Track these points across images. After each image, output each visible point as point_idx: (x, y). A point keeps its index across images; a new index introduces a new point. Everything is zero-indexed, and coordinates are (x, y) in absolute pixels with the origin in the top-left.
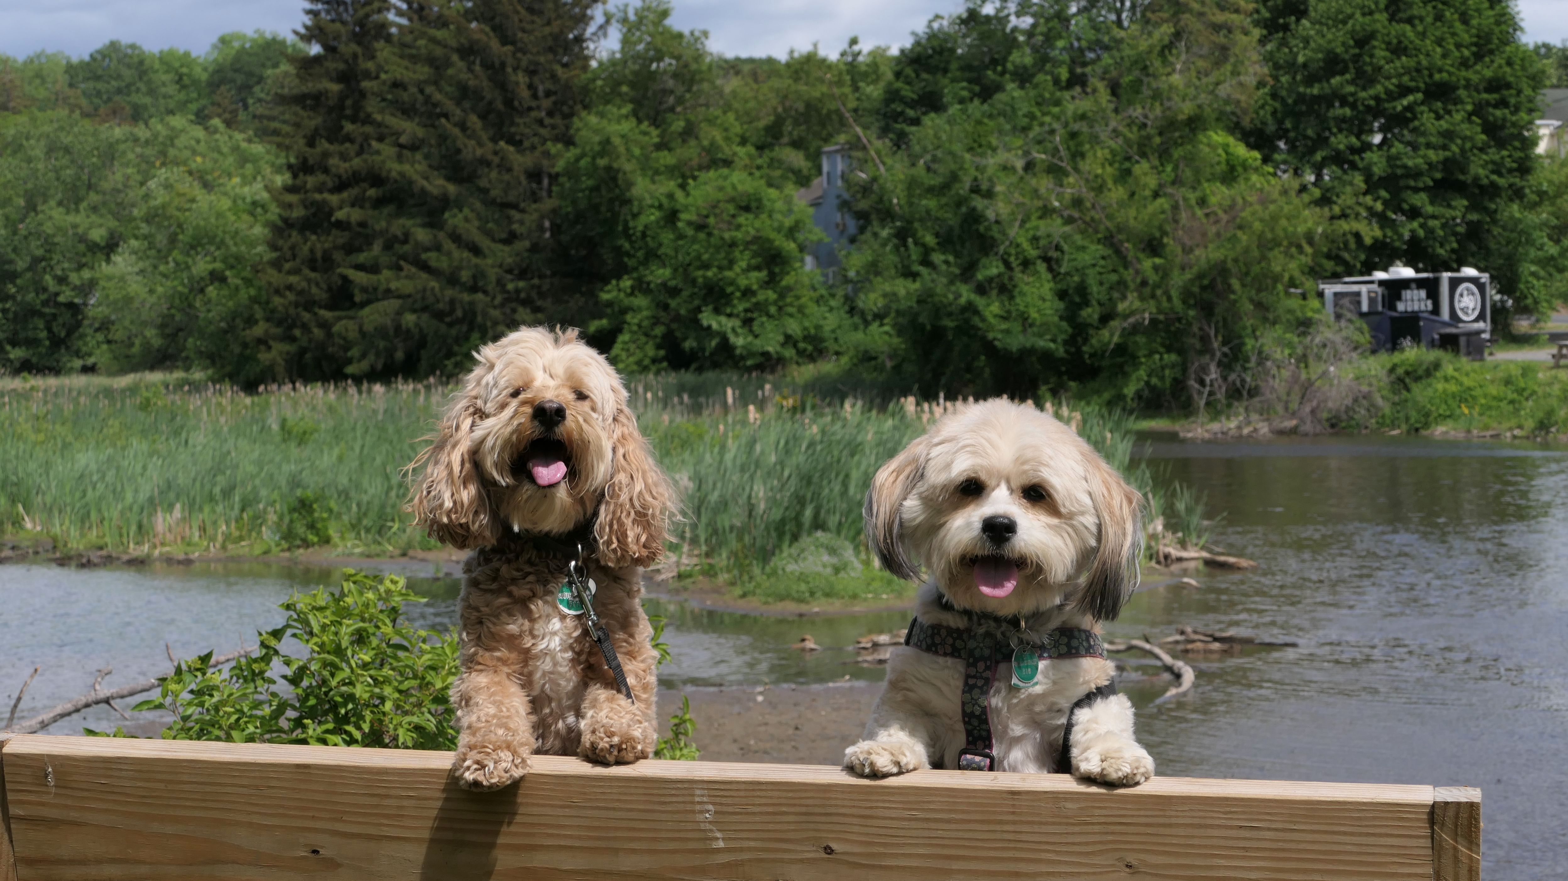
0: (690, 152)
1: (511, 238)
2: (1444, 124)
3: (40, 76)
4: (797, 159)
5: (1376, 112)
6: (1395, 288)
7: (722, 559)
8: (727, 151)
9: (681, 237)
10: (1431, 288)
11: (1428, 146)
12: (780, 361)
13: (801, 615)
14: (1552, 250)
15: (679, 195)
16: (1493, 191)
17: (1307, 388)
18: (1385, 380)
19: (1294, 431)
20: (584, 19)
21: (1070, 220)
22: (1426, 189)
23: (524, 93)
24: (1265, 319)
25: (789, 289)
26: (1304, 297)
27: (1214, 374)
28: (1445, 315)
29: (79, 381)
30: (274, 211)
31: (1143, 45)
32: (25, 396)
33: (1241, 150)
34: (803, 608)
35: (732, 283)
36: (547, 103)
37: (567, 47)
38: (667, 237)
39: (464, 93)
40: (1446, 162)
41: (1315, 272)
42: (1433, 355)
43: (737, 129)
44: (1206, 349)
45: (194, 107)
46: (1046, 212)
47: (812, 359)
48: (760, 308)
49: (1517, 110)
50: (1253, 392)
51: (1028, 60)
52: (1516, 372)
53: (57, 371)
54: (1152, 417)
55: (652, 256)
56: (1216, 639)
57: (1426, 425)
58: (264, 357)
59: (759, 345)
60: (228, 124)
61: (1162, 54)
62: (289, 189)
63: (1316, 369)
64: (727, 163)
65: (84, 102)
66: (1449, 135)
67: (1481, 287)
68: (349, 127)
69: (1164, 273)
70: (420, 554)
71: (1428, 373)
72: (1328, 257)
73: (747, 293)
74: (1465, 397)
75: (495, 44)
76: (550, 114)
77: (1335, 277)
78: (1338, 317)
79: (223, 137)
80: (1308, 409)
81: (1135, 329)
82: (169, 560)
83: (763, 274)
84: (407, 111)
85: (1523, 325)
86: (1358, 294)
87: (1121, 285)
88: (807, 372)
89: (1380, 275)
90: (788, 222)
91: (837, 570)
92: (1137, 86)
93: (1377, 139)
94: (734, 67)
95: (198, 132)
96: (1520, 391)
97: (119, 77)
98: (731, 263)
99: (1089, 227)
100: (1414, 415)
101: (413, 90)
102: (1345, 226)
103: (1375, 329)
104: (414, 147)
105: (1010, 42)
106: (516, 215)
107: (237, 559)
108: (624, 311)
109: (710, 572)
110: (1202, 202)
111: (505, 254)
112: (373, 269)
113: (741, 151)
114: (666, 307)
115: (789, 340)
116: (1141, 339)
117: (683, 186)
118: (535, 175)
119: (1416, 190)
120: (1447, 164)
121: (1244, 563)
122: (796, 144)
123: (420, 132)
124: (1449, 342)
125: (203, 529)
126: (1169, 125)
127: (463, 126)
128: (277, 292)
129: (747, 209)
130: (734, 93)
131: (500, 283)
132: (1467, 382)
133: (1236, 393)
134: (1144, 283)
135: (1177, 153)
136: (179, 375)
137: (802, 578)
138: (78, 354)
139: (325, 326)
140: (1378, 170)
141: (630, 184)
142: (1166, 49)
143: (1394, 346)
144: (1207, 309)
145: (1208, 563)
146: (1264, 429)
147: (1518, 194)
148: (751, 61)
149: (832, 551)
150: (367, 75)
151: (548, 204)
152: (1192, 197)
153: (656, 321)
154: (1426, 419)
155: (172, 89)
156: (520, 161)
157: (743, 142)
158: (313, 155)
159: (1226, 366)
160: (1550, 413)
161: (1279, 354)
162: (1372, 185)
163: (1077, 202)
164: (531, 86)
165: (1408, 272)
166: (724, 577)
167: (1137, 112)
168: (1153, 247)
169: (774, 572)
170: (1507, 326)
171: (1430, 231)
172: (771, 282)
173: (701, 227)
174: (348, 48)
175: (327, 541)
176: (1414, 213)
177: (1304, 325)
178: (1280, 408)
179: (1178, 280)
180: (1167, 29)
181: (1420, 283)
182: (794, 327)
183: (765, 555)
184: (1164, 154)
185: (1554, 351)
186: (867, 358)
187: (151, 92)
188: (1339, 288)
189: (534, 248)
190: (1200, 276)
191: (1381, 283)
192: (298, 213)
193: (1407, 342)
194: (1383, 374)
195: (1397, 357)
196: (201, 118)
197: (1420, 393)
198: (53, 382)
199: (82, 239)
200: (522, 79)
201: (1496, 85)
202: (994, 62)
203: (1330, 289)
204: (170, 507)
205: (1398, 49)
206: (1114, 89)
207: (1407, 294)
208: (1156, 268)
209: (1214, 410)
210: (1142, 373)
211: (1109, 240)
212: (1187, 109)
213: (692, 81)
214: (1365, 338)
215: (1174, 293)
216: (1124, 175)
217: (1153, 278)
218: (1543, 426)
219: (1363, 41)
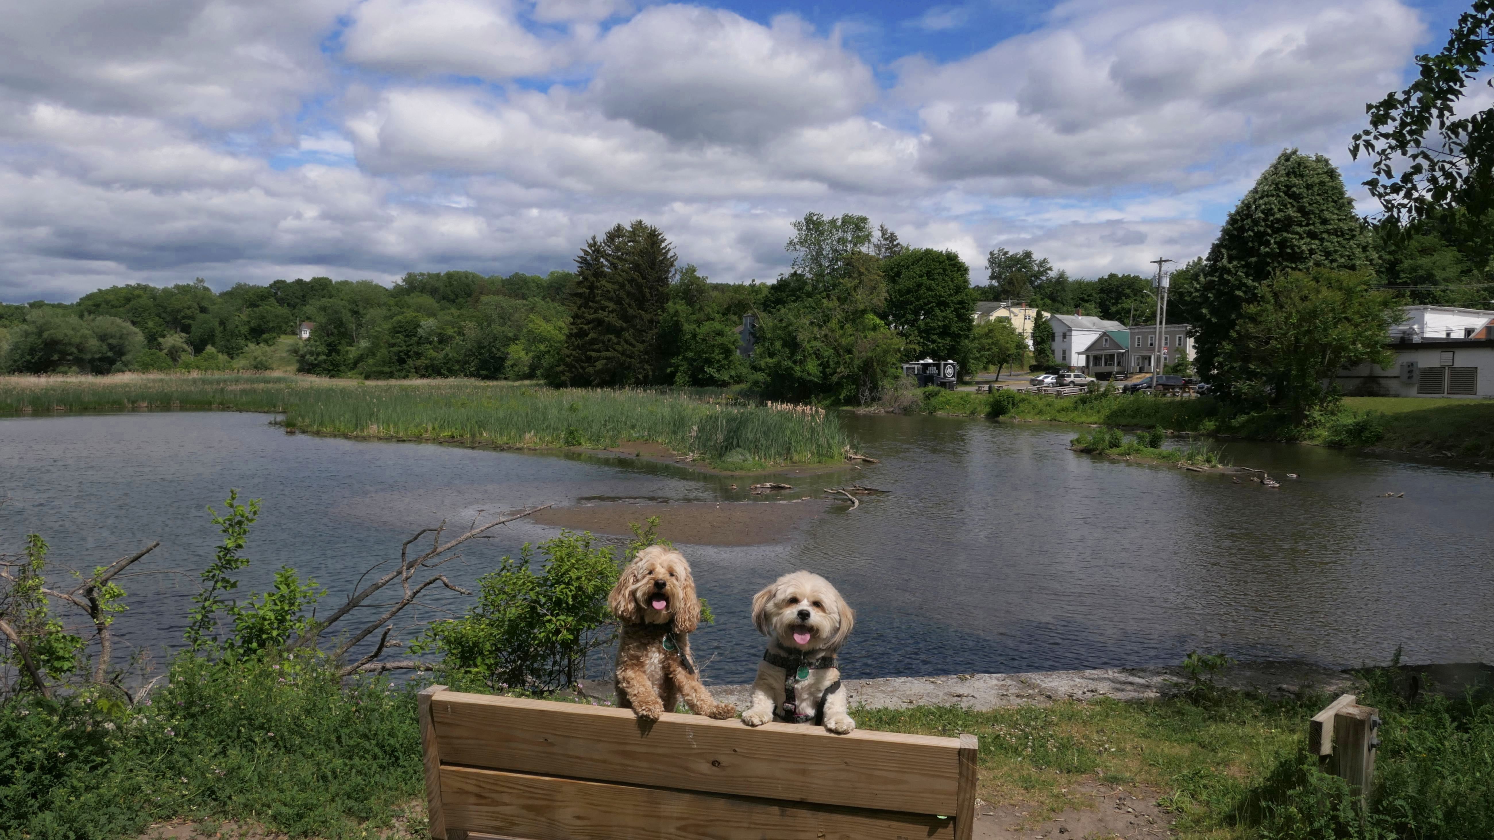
0: (701, 316)
1: (643, 342)
2: (944, 314)
3: (493, 283)
4: (735, 318)
5: (922, 308)
6: (926, 366)
7: (708, 456)
8: (713, 316)
9: (697, 342)
10: (938, 366)
11: (938, 320)
12: (729, 383)
13: (732, 476)
14: (978, 355)
15: (697, 329)
16: (959, 336)
17: (896, 399)
18: (922, 396)
19: (892, 412)
20: (668, 272)
21: (823, 342)
22: (937, 334)
23: (648, 295)
24: (885, 376)
25: (731, 361)
26: (897, 368)
27: (867, 393)
28: (942, 375)
29: (503, 383)
30: (566, 331)
31: (849, 285)
32: (485, 388)
33: (878, 321)
34: (733, 473)
35: (714, 358)
36: (655, 298)
37: (662, 280)
38: (693, 342)
39: (629, 294)
40: (944, 325)
41: (901, 361)
42: (937, 389)
43: (716, 308)
44: (865, 385)
45: (542, 294)
46: (816, 339)
47: (738, 383)
48: (722, 366)
49: (967, 310)
50: (880, 399)
51: (810, 289)
52: (964, 395)
53: (496, 379)
54: (847, 406)
55: (688, 348)
56: (866, 489)
57: (935, 411)
58: (563, 378)
59: (722, 378)
60: (552, 300)
61: (855, 289)
62: (572, 324)
63: (900, 392)
64: (713, 319)
65: (507, 292)
66: (945, 318)
67: (954, 367)
68: (591, 304)
69: (852, 360)
70: (610, 449)
71: (936, 394)
72: (905, 355)
73: (719, 361)
74: (948, 403)
75: (640, 280)
76: (656, 302)
77: (907, 362)
78: (908, 376)
79: (551, 304)
80: (896, 405)
81: (843, 377)
82: (529, 449)
83: (723, 356)
84: (610, 299)
85: (967, 379)
86: (914, 368)
87: (838, 363)
88: (737, 388)
89: (922, 362)
90: (732, 340)
91: (744, 461)
92: (846, 299)
93: (922, 317)
94: (716, 287)
95: (542, 302)
96: (965, 401)
97: (518, 284)
98: (714, 352)
99: (829, 344)
100: (931, 408)
101: (612, 293)
102: (911, 346)
103: (919, 379)
104: (612, 312)
105: (805, 283)
106: (645, 334)
107: (551, 449)
108: (679, 366)
109: (703, 460)
110: (865, 337)
111: (641, 347)
112: (598, 351)
113: (717, 316)
114: (692, 365)
115: (731, 377)
116: (845, 380)
117: (699, 327)
118: (651, 321)
119: (934, 334)
120: (945, 326)
121: (875, 461)
122: (735, 314)
123: (615, 307)
124: (943, 385)
125: (540, 439)
126: (855, 312)
127: (629, 305)
128: (568, 356)
129: (719, 334)
130: (716, 297)
131: (639, 357)
132: (948, 398)
133: (873, 399)
134: (846, 363)
135: (858, 321)
136: (534, 382)
137: (733, 463)
138: (503, 373)
139: (583, 368)
140: (922, 327)
141: (682, 325)
142: (856, 288)
143: (926, 385)
144: (866, 372)
145: (864, 460)
146: (882, 411)
147: (967, 337)
148: (721, 284)
149: (743, 455)
150: (597, 288)
151: (655, 331)
152: (862, 335)
153: (689, 369)
154: (935, 409)
155: (535, 289)
156: (647, 317)
157: (718, 313)
158: (580, 312)
159: (871, 391)
160: (975, 409)
161: (888, 386)
162: (920, 332)
163: (826, 336)
164: (650, 293)
165: (930, 361)
166: (707, 461)
167: (846, 307)
168: (849, 352)
169: (723, 462)
170: (962, 379)
171: (939, 347)
172: (726, 358)
173: (704, 340)
174: (591, 279)
175: (580, 444)
176: (933, 342)
177: (896, 378)
178: (888, 404)
179: (857, 362)
180: (857, 281)
181: (934, 365)
182: (733, 373)
183: (721, 455)
184: (853, 321)
185: (977, 388)
186: (756, 383)
187: (528, 289)
188: (908, 366)
189: (650, 345)
190: (864, 361)
191: (922, 364)
192: (575, 331)
193: (930, 384)
194: (921, 394)
195: (927, 389)
196: (544, 298)
197: (933, 401)
198: (495, 383)
199: (506, 337)
200: (647, 291)
201: (961, 302)
202: (800, 289)
203: (905, 366)
204: (530, 432)
205: (929, 289)
206: (839, 299)
207: (930, 368)
208: (849, 358)
209: (867, 405)
210: (845, 391)
211: (835, 349)
212: (861, 307)
213: (702, 292)
214: (916, 382)
215: (855, 366)
216: (842, 328)
217: (848, 361)
218: (973, 413)
219: (920, 285)
